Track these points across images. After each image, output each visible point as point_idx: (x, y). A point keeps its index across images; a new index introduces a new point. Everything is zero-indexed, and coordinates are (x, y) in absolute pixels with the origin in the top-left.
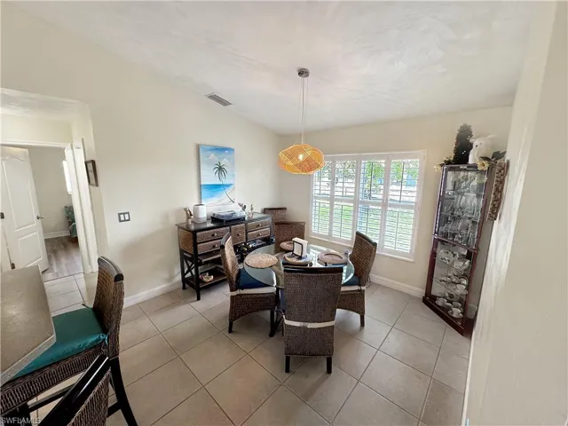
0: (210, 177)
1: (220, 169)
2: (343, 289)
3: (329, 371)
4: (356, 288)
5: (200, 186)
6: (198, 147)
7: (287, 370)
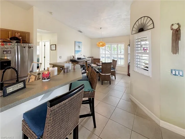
0: (77, 49)
1: (79, 47)
2: (111, 70)
3: (110, 84)
4: (113, 70)
5: (75, 51)
6: (75, 42)
7: (102, 84)
